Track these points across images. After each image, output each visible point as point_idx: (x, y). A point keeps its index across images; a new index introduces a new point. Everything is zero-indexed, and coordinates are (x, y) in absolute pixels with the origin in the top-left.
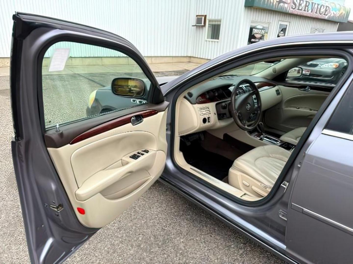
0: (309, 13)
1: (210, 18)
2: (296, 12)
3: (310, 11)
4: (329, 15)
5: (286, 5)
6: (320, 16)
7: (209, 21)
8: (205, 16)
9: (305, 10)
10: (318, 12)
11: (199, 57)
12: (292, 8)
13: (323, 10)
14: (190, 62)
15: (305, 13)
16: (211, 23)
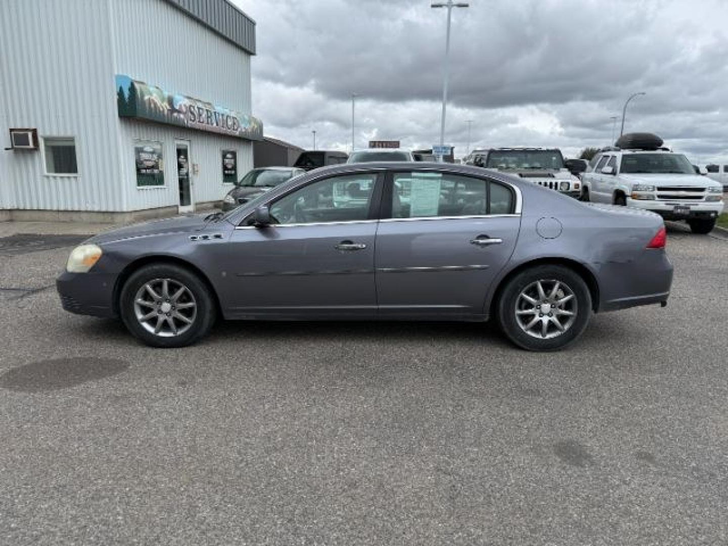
0: (213, 127)
1: (48, 134)
2: (196, 125)
3: (215, 125)
4: (239, 130)
5: (182, 116)
6: (229, 132)
7: (46, 140)
8: (35, 132)
9: (208, 123)
10: (225, 126)
11: (35, 208)
12: (191, 120)
13: (230, 123)
14: (11, 221)
15: (209, 127)
16: (49, 144)
